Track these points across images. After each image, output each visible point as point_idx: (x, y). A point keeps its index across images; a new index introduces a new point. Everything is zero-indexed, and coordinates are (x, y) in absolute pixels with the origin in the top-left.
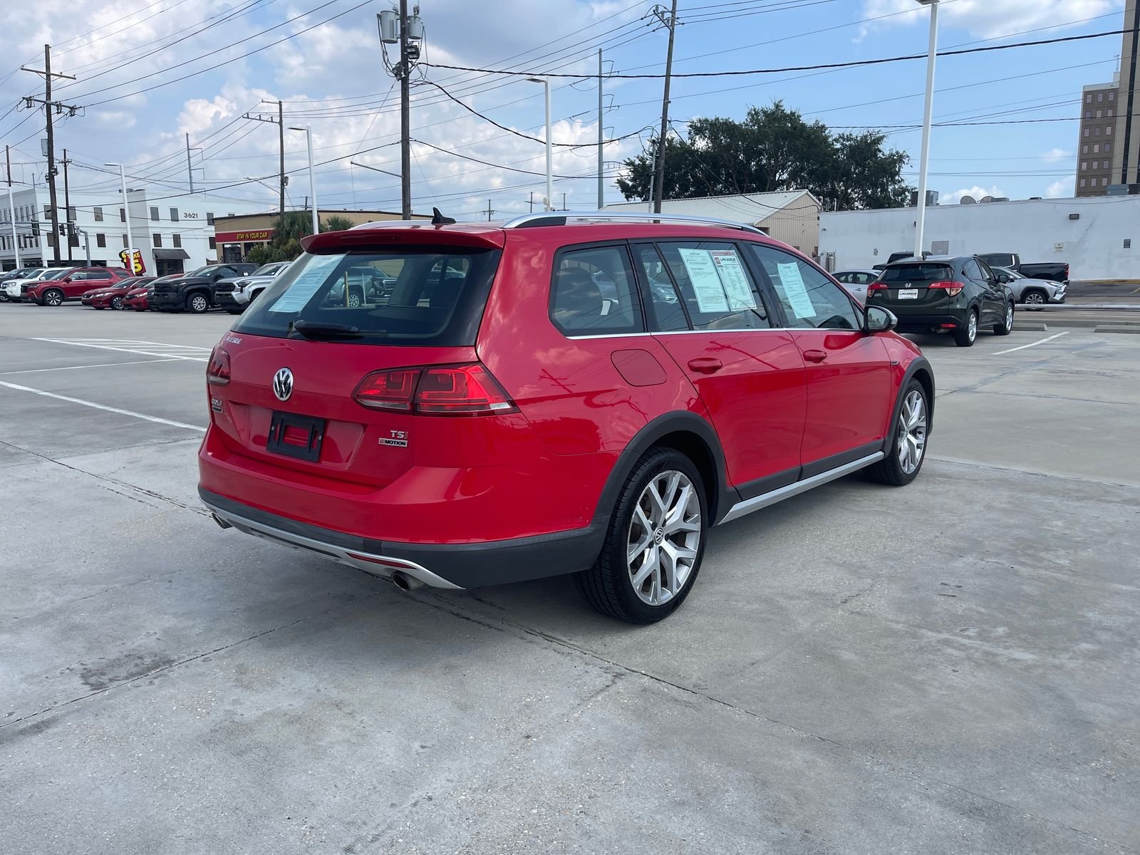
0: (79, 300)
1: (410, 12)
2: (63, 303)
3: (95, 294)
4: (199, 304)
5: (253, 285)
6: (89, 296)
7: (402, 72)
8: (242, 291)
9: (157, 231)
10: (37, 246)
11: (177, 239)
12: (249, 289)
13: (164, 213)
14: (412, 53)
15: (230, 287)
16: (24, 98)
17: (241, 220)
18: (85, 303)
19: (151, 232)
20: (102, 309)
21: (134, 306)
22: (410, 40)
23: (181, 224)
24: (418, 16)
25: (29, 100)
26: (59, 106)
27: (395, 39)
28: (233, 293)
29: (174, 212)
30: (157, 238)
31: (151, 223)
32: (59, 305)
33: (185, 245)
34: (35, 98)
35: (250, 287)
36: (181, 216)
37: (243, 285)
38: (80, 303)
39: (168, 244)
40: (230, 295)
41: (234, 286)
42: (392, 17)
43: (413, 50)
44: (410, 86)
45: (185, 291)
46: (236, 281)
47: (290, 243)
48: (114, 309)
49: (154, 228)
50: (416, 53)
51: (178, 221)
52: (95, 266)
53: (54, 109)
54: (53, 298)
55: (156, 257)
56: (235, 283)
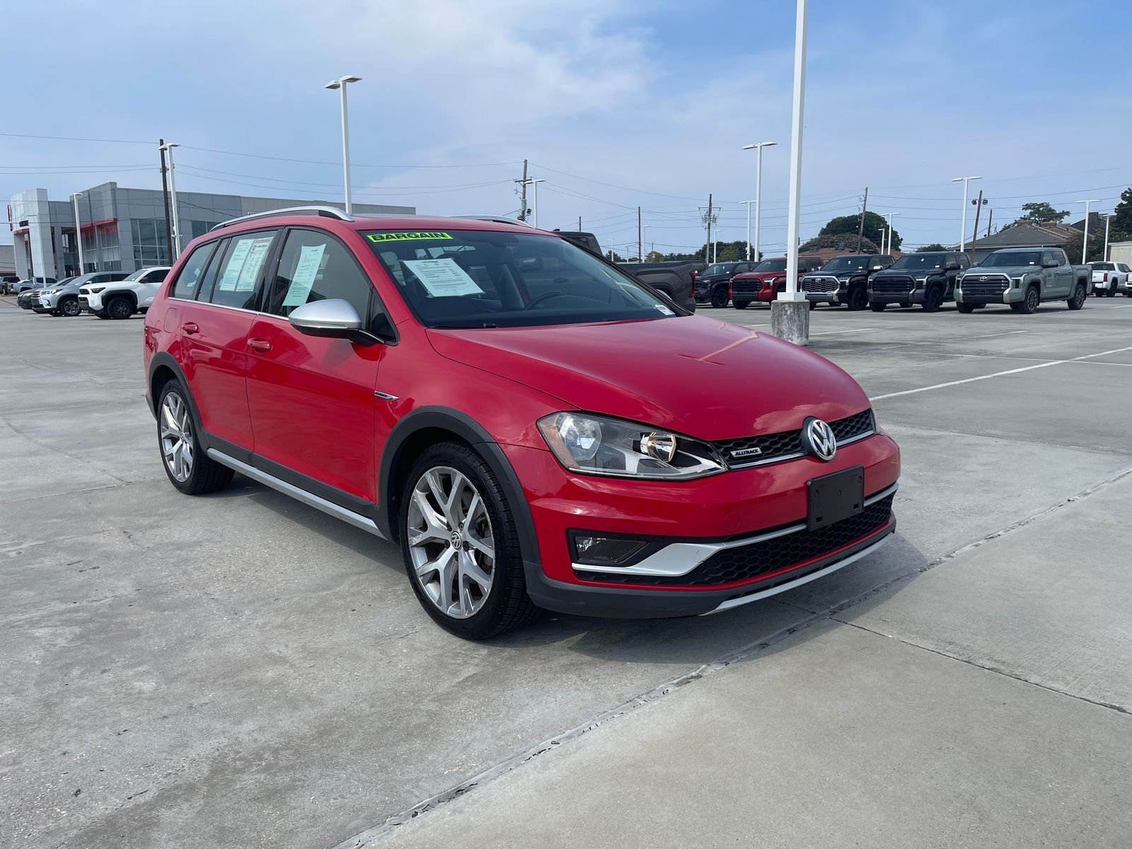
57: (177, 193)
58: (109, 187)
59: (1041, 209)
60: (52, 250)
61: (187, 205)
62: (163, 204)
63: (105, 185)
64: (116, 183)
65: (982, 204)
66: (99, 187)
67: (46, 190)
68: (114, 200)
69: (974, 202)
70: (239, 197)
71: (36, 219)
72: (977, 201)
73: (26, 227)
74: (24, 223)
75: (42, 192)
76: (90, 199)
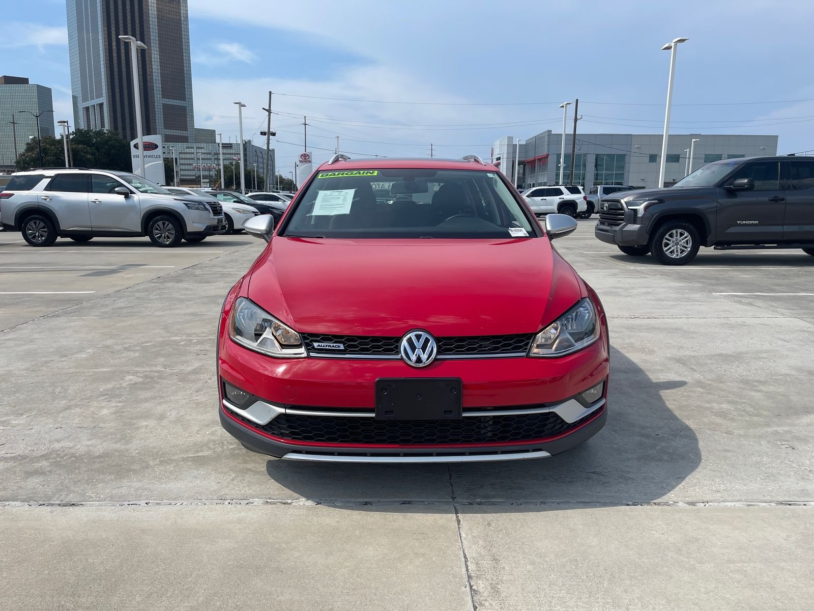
57: (566, 135)
58: (547, 134)
60: (511, 176)
61: (587, 143)
62: (572, 143)
63: (545, 132)
64: (551, 131)
66: (542, 134)
67: (512, 137)
68: (549, 141)
70: (631, 135)
71: (505, 156)
73: (499, 161)
74: (499, 159)
75: (510, 139)
76: (535, 142)
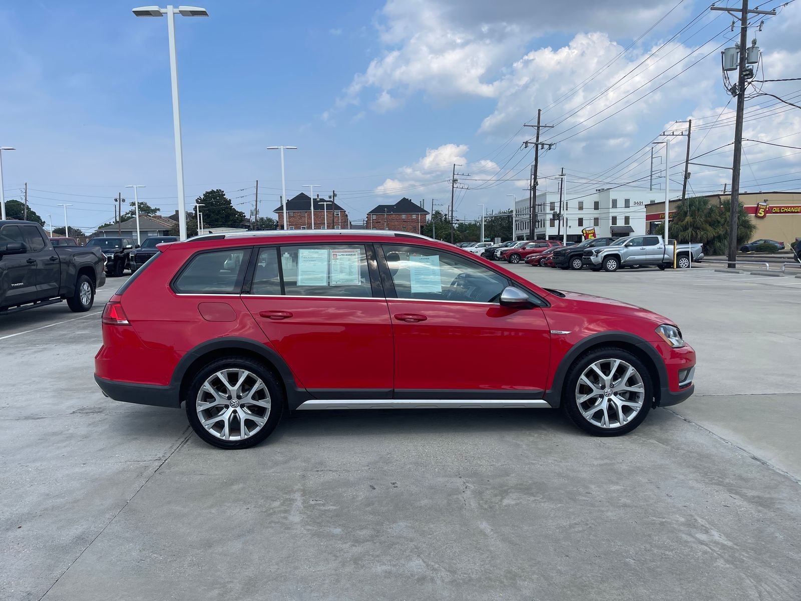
0: (523, 260)
1: (749, 45)
2: (520, 262)
3: (531, 257)
4: (577, 264)
5: (604, 252)
6: (528, 258)
7: (739, 91)
8: (597, 256)
9: (614, 215)
10: (544, 227)
11: (627, 220)
12: (602, 255)
13: (621, 203)
14: (747, 75)
15: (590, 253)
16: (524, 143)
17: (659, 205)
18: (527, 262)
19: (611, 215)
20: (536, 266)
21: (549, 264)
22: (747, 65)
23: (631, 209)
24: (756, 46)
25: (526, 143)
26: (543, 145)
27: (734, 67)
28: (592, 258)
29: (627, 202)
30: (614, 219)
31: (611, 210)
32: (517, 263)
33: (632, 224)
34: (529, 142)
35: (602, 253)
36: (631, 204)
37: (598, 252)
38: (524, 262)
39: (621, 223)
40: (590, 258)
41: (593, 253)
42: (734, 51)
43: (748, 73)
44: (745, 99)
45: (569, 255)
46: (594, 250)
47: (686, 220)
48: (541, 266)
49: (613, 212)
50: (751, 74)
51: (629, 207)
52: (540, 239)
53: (540, 146)
54: (515, 259)
55: (612, 231)
56: (593, 251)
59: (142, 206)
65: (121, 202)
69: (116, 200)
72: (118, 200)
